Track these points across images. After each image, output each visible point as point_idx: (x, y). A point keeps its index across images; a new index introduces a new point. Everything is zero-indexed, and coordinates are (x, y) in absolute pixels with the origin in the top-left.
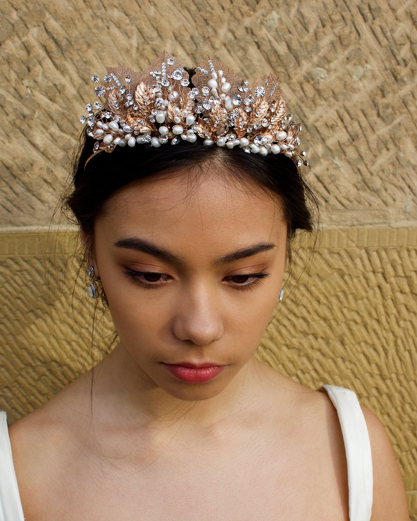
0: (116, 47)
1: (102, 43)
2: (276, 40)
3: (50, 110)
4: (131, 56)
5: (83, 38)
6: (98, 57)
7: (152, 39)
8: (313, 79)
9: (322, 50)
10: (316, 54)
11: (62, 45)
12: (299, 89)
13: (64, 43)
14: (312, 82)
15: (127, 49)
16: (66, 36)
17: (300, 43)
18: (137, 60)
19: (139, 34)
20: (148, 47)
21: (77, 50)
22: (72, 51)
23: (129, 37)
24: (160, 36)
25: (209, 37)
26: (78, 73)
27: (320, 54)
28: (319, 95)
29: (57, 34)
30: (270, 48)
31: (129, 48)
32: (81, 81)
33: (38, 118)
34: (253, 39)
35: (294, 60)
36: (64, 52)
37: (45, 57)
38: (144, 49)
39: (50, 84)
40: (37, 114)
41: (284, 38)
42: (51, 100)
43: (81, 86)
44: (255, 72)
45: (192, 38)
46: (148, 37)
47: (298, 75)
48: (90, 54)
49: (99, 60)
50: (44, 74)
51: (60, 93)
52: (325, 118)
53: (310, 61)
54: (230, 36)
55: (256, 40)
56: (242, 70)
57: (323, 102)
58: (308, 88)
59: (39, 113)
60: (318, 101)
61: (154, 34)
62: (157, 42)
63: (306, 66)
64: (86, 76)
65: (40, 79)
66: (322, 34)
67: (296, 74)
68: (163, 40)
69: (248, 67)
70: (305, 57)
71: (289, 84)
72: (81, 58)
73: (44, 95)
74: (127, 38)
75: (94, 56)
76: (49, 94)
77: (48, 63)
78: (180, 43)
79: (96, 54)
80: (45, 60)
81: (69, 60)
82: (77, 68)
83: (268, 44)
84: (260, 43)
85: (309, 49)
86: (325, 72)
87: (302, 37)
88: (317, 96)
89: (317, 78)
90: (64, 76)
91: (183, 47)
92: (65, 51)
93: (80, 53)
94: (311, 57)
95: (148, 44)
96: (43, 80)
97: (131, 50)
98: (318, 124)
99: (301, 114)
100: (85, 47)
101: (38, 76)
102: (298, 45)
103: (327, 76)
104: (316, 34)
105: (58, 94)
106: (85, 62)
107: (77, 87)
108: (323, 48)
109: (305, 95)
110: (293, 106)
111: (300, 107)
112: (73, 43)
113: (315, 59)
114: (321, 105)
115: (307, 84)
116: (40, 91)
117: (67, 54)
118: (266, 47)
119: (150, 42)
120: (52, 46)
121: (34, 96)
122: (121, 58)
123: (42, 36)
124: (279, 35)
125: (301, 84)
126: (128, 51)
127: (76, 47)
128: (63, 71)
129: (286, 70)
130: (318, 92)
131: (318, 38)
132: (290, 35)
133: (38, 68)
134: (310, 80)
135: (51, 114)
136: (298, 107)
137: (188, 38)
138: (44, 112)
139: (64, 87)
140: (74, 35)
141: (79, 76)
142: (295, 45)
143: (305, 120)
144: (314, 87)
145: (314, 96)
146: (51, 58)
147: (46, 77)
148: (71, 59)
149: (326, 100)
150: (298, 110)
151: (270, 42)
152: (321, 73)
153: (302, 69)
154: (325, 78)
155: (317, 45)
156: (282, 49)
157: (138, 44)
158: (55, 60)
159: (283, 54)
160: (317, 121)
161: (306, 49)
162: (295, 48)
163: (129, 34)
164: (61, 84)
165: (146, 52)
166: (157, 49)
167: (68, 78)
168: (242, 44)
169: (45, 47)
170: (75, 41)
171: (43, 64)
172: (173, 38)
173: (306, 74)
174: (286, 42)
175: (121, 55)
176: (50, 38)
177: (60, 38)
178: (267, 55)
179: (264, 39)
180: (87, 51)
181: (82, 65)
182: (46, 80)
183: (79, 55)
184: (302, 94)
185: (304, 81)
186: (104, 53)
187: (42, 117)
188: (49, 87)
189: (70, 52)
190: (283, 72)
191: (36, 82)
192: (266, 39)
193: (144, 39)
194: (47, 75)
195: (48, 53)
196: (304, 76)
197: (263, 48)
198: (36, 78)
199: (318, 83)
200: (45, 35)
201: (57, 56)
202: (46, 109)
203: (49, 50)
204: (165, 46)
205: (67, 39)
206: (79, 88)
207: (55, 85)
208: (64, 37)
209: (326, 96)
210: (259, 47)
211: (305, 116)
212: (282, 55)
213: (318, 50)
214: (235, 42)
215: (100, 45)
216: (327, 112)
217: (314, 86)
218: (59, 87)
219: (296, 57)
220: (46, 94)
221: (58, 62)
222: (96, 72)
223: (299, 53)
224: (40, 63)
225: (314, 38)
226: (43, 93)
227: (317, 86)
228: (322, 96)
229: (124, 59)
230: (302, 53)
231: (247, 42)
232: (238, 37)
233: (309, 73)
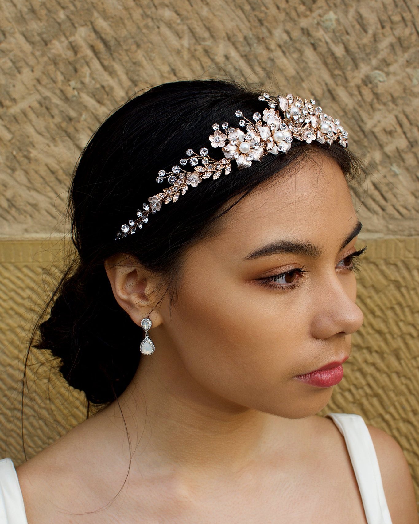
0: (167, 47)
1: (152, 43)
2: (333, 42)
3: (98, 113)
4: (182, 57)
5: (133, 38)
6: (148, 58)
7: (204, 40)
8: (371, 83)
9: (382, 53)
10: (375, 57)
11: (111, 45)
12: (356, 92)
13: (112, 43)
14: (370, 86)
15: (178, 49)
16: (115, 36)
17: (358, 45)
18: (189, 62)
19: (191, 34)
20: (199, 48)
21: (127, 51)
22: (120, 52)
23: (180, 38)
24: (212, 36)
25: (263, 38)
26: (127, 74)
27: (380, 57)
28: (378, 99)
29: (105, 34)
30: (326, 50)
31: (180, 48)
32: (130, 83)
33: (85, 120)
34: (309, 40)
35: (351, 63)
36: (112, 53)
37: (92, 58)
38: (195, 50)
39: (98, 86)
40: (84, 117)
41: (342, 40)
42: (99, 102)
43: (129, 88)
44: (310, 74)
45: (245, 38)
46: (200, 38)
47: (356, 78)
48: (140, 55)
49: (149, 61)
50: (91, 75)
51: (108, 95)
52: (383, 124)
53: (369, 64)
54: (285, 37)
55: (313, 42)
56: (298, 73)
57: (381, 107)
58: (366, 92)
59: (86, 116)
60: (377, 106)
61: (206, 35)
62: (209, 43)
63: (364, 69)
64: (136, 78)
65: (87, 80)
66: (381, 36)
67: (353, 78)
68: (215, 41)
69: (304, 70)
70: (363, 60)
71: (346, 88)
72: (130, 58)
73: (91, 97)
74: (178, 38)
75: (144, 56)
76: (97, 97)
77: (96, 64)
78: (234, 44)
79: (145, 55)
80: (93, 61)
81: (117, 60)
82: (125, 68)
83: (325, 45)
84: (316, 45)
85: (368, 51)
86: (384, 75)
87: (361, 39)
88: (375, 101)
89: (376, 81)
90: (113, 78)
91: (236, 48)
92: (114, 52)
93: (129, 53)
94: (370, 59)
95: (200, 44)
96: (91, 82)
97: (182, 50)
98: (376, 130)
99: (358, 119)
100: (134, 47)
101: (85, 77)
102: (356, 47)
103: (385, 79)
104: (375, 36)
105: (105, 96)
106: (134, 63)
107: (126, 89)
108: (382, 50)
109: (363, 99)
110: (351, 111)
111: (358, 112)
112: (122, 43)
113: (374, 62)
114: (379, 110)
115: (365, 87)
116: (88, 93)
117: (115, 55)
118: (323, 49)
119: (203, 43)
120: (101, 46)
121: (80, 97)
122: (171, 59)
123: (89, 36)
124: (336, 36)
125: (358, 87)
126: (179, 52)
127: (125, 47)
128: (112, 73)
129: (344, 73)
130: (377, 96)
131: (377, 39)
132: (348, 37)
133: (86, 70)
134: (368, 83)
135: (98, 117)
136: (355, 112)
137: (241, 39)
138: (91, 114)
139: (112, 88)
140: (123, 35)
141: (128, 78)
142: (353, 46)
143: (362, 124)
144: (372, 91)
145: (372, 100)
146: (99, 59)
147: (93, 79)
148: (120, 60)
149: (385, 104)
150: (355, 114)
151: (327, 43)
152: (379, 76)
153: (359, 72)
154: (384, 82)
155: (376, 47)
156: (339, 51)
157: (189, 44)
158: (103, 61)
159: (341, 56)
160: (375, 126)
161: (365, 50)
162: (353, 50)
163: (181, 35)
164: (109, 86)
165: (197, 53)
166: (209, 50)
167: (116, 80)
168: (298, 45)
169: (92, 48)
170: (124, 41)
171: (91, 65)
172: (226, 39)
173: (364, 77)
174: (344, 44)
175: (172, 55)
176: (98, 38)
177: (108, 38)
178: (323, 56)
179: (320, 40)
180: (136, 51)
181: (131, 67)
182: (93, 82)
183: (128, 56)
184: (360, 98)
185: (362, 85)
186: (154, 53)
187: (89, 120)
188: (96, 89)
189: (118, 53)
190: (340, 75)
191: (83, 83)
192: (323, 40)
193: (196, 40)
194: (95, 76)
195: (96, 53)
196: (362, 80)
197: (320, 49)
198: (83, 80)
199: (377, 87)
200: (93, 35)
201: (106, 57)
202: (94, 111)
203: (97, 51)
204: (218, 47)
205: (116, 39)
206: (128, 90)
207: (103, 87)
208: (113, 37)
209: (385, 100)
210: (315, 49)
211: (362, 121)
212: (339, 57)
213: (376, 52)
214: (291, 43)
215: (150, 45)
216: (385, 117)
217: (372, 89)
218: (107, 89)
219: (354, 60)
220: (94, 96)
221: (106, 63)
222: (146, 73)
223: (357, 55)
224: (88, 64)
225: (372, 40)
226: (91, 95)
227: (375, 90)
228: (381, 100)
229: (175, 60)
230: (360, 55)
231: (303, 44)
232: (294, 38)
233: (367, 77)
